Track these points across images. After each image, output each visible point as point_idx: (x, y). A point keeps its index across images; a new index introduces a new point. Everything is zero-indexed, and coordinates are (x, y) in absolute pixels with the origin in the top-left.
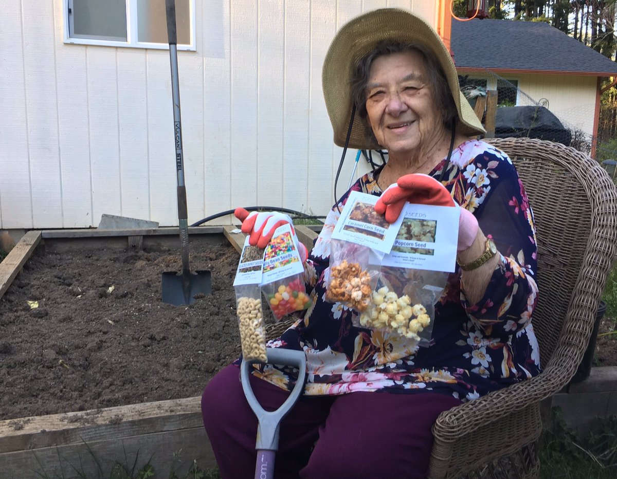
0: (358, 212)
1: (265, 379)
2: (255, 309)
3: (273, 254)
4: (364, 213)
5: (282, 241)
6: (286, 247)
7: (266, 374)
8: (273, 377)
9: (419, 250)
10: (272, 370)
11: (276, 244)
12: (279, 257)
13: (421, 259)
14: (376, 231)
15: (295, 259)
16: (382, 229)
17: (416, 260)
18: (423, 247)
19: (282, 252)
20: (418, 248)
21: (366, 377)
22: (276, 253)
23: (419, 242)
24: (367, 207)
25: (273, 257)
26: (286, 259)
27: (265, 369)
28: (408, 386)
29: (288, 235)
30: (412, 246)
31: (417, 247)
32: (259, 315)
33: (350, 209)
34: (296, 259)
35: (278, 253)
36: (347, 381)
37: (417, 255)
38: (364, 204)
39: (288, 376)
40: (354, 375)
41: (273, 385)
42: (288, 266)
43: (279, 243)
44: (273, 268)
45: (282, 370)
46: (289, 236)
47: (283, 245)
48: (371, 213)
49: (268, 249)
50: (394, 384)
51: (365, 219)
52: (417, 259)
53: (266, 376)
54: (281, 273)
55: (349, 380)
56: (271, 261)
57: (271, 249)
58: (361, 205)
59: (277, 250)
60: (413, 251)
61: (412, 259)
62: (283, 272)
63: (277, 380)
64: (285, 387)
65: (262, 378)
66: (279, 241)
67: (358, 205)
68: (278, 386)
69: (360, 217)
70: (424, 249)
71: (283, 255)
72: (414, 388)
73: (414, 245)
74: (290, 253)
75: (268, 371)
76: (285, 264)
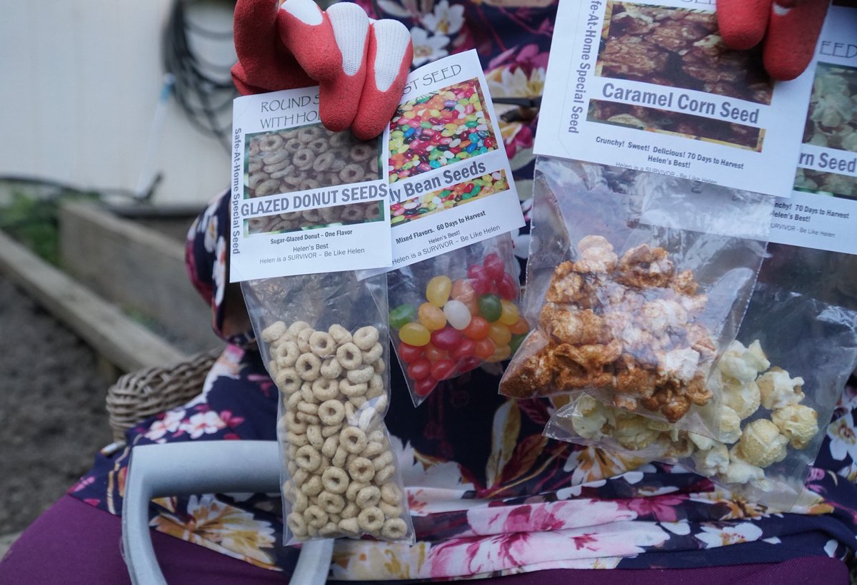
0: (631, 43)
1: (198, 540)
2: (363, 364)
3: (416, 161)
4: (659, 49)
5: (448, 114)
6: (464, 137)
7: (200, 522)
8: (224, 532)
9: (832, 182)
10: (214, 507)
11: (425, 124)
12: (438, 172)
13: (833, 214)
14: (729, 119)
15: (494, 181)
16: (750, 106)
17: (815, 217)
18: (845, 173)
19: (448, 154)
20: (828, 174)
21: (559, 515)
22: (425, 159)
23: (834, 154)
24: (664, 22)
25: (415, 171)
26: (463, 180)
27: (192, 507)
28: (712, 537)
29: (472, 92)
30: (808, 167)
31: (827, 169)
32: (378, 382)
33: (591, 34)
34: (499, 184)
35: (432, 157)
36: (490, 532)
37: (823, 200)
38: (649, 9)
39: (268, 524)
40: (514, 513)
41: (225, 556)
42: (470, 206)
43: (439, 122)
44: (414, 213)
45: (246, 506)
46: (475, 97)
47: (450, 130)
48: (689, 44)
49: (392, 144)
50: (667, 537)
51: (672, 73)
52: (822, 212)
53: (200, 532)
54: (446, 231)
55: (498, 527)
56: (408, 188)
57: (406, 142)
58: (631, 12)
59: (430, 148)
60: (811, 183)
61: (802, 214)
62: (452, 230)
63: (238, 541)
64: (265, 560)
65: (186, 536)
66: (435, 113)
67: (622, 15)
68: (240, 557)
69: (650, 65)
70: (847, 177)
71: (454, 167)
72: (733, 541)
73: (817, 160)
74: (477, 158)
75: (204, 514)
76: (459, 199)
